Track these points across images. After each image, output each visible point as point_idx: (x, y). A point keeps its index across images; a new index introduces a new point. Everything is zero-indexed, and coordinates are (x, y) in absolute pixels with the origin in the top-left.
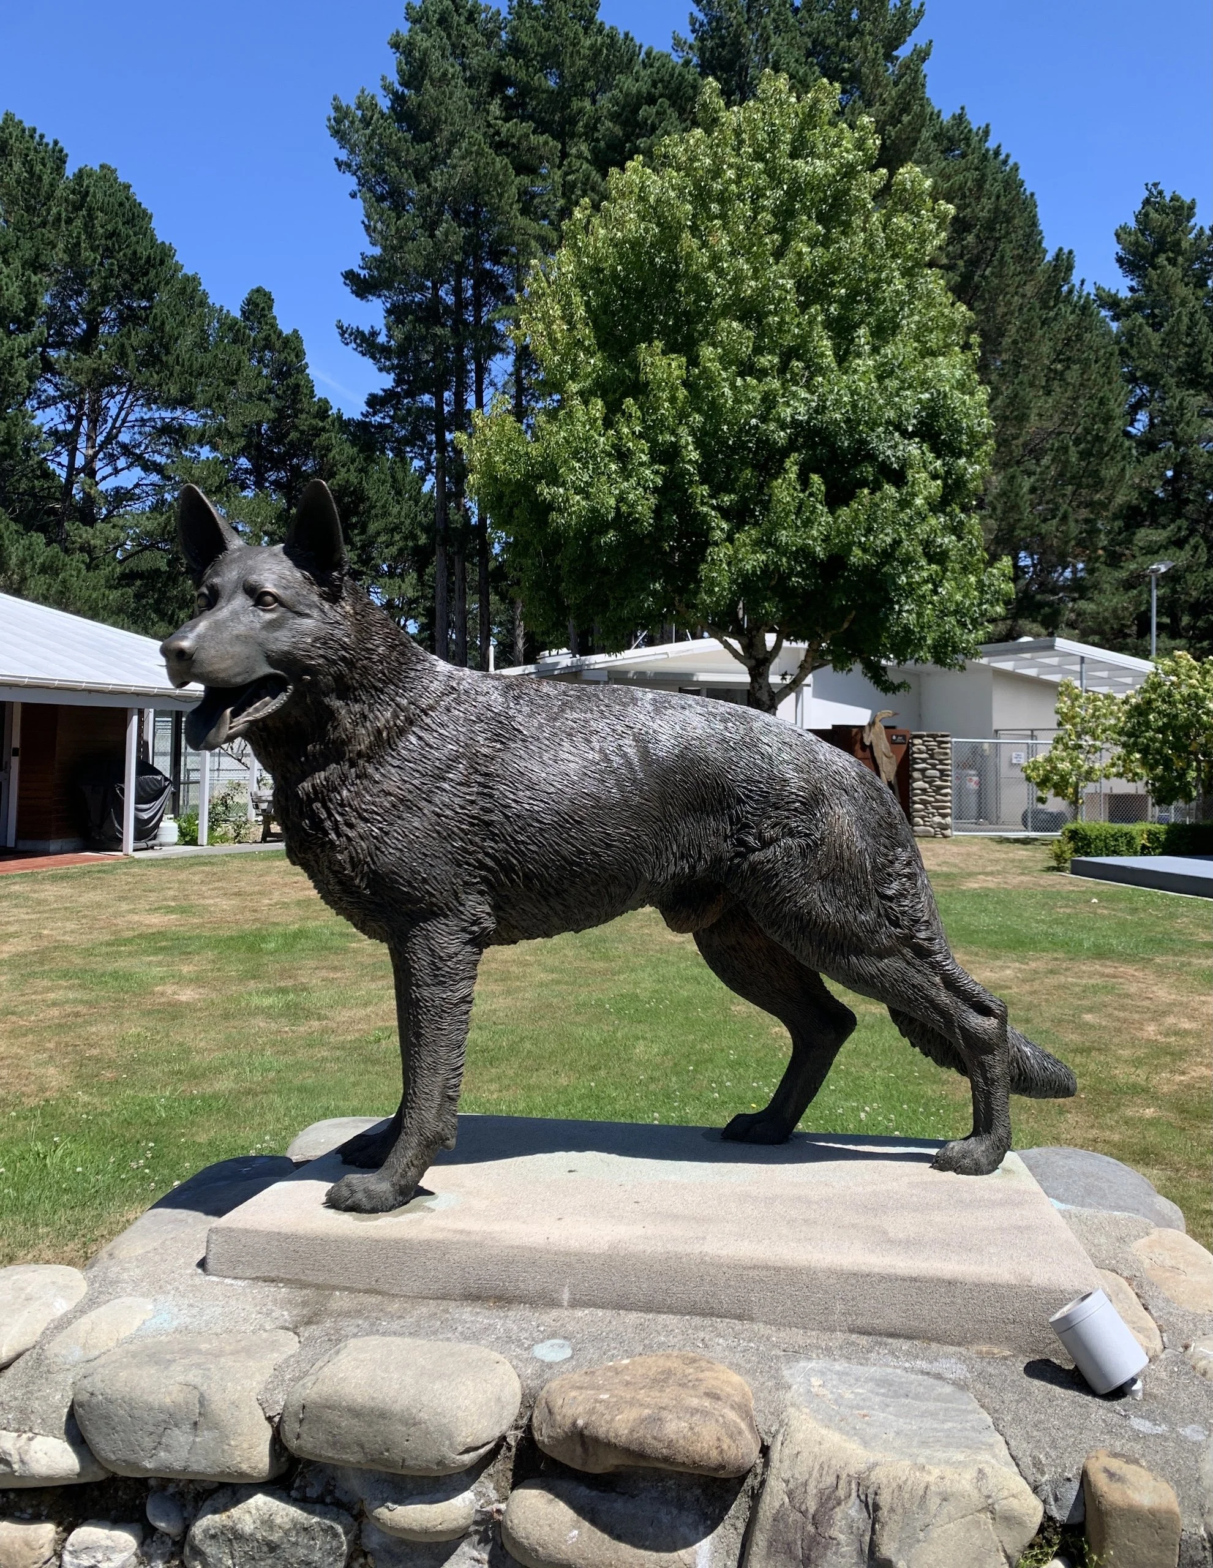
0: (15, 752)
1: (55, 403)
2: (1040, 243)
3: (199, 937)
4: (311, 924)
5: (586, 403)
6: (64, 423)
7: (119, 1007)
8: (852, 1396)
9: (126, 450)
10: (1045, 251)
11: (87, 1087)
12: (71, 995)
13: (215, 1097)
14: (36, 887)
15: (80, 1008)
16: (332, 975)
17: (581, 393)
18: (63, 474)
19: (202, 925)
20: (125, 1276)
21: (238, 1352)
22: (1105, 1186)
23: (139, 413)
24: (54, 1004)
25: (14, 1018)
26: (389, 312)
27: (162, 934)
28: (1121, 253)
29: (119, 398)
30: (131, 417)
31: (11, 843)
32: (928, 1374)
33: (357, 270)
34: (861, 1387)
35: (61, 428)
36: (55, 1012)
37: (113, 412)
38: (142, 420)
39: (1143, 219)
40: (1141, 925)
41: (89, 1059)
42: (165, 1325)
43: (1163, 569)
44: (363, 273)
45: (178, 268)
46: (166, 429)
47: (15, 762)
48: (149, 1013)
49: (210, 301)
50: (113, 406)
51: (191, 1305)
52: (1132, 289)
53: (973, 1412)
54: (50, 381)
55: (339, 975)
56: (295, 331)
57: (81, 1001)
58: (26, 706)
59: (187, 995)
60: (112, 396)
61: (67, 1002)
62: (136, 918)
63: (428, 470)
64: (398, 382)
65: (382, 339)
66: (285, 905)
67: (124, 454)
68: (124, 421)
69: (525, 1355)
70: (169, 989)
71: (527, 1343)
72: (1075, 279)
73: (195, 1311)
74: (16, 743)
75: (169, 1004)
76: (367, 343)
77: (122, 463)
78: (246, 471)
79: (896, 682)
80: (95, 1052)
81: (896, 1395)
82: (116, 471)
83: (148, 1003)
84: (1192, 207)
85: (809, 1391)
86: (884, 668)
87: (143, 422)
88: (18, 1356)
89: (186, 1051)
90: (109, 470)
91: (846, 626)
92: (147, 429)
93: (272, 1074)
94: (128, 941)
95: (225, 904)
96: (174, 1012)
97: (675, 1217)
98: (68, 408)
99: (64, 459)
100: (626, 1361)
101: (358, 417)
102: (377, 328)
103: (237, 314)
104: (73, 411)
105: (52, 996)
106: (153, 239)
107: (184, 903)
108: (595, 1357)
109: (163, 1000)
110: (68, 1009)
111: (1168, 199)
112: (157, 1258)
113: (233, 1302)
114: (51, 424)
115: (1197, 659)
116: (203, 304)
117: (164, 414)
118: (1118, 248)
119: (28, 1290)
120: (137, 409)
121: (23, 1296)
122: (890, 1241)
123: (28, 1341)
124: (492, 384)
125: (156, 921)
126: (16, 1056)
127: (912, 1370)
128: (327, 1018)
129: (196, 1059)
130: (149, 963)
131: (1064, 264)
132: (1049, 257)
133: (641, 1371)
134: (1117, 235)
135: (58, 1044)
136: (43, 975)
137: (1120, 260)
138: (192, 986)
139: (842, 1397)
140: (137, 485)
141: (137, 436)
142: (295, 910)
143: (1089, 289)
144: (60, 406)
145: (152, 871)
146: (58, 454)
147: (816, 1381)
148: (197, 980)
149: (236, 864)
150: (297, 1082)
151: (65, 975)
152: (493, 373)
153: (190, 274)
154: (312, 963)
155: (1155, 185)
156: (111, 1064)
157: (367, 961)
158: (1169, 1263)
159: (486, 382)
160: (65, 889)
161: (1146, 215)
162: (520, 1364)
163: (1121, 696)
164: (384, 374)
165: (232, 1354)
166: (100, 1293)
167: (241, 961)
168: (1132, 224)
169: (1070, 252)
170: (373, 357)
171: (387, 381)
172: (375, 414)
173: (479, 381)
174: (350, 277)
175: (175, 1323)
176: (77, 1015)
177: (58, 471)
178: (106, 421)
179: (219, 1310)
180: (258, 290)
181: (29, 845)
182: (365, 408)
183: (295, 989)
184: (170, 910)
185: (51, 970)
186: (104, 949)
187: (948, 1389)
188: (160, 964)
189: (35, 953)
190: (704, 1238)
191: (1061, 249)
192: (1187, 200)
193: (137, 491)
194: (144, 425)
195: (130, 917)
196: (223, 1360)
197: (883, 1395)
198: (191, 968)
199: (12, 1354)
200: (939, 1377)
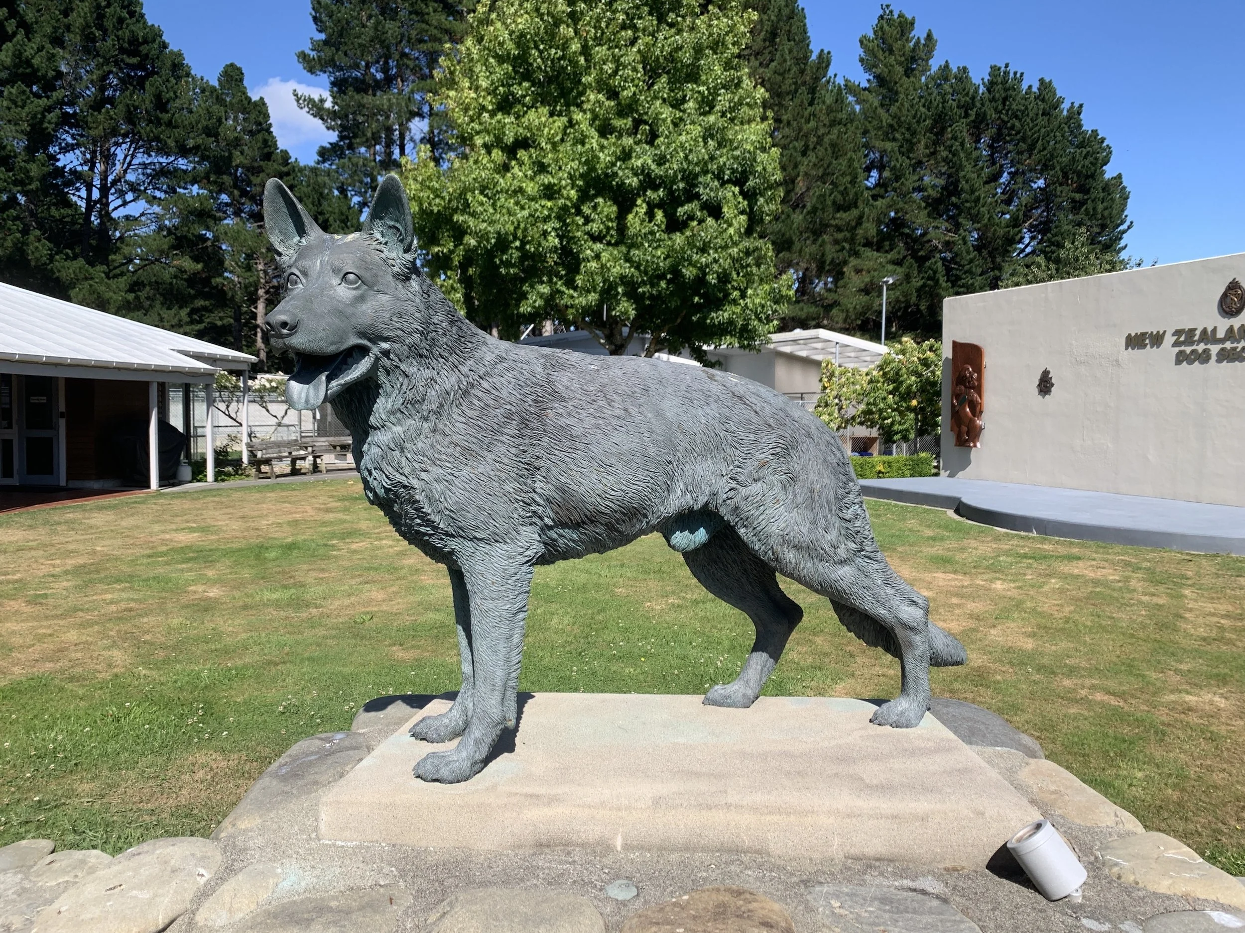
0: (62, 415)
1: (73, 150)
2: (808, 45)
3: (217, 549)
4: (300, 538)
5: (489, 153)
6: (81, 165)
7: (163, 603)
8: (867, 915)
9: (133, 187)
10: (811, 52)
11: (146, 664)
12: (124, 595)
13: (246, 667)
14: (87, 515)
15: (132, 605)
16: (321, 575)
17: (485, 146)
18: (83, 204)
19: (219, 540)
20: (251, 843)
21: (364, 908)
22: (982, 727)
23: (140, 158)
24: (112, 602)
25: (81, 614)
26: (333, 84)
27: (189, 548)
28: (863, 55)
29: (124, 146)
30: (135, 162)
31: (63, 483)
32: (915, 890)
33: (308, 51)
34: (870, 906)
35: (79, 168)
36: (113, 608)
37: (120, 156)
38: (144, 164)
39: (879, 31)
40: (884, 525)
41: (144, 642)
42: (296, 886)
43: (891, 281)
44: (313, 54)
45: (165, 46)
46: (163, 172)
47: (62, 423)
48: (187, 606)
49: (193, 72)
50: (120, 153)
51: (313, 867)
52: (869, 81)
53: (962, 922)
54: (68, 132)
55: (327, 575)
56: (262, 99)
57: (132, 599)
58: (68, 381)
59: (214, 592)
60: (117, 144)
61: (122, 600)
62: (168, 536)
63: (364, 204)
64: (341, 138)
65: (328, 104)
66: (279, 525)
67: (131, 190)
68: (130, 164)
69: (601, 895)
70: (200, 588)
71: (599, 884)
72: (831, 73)
73: (317, 872)
74: (62, 408)
75: (200, 599)
76: (317, 109)
77: (129, 196)
78: (227, 204)
79: (713, 361)
80: (148, 637)
81: (899, 912)
82: (125, 204)
83: (184, 600)
84: (912, 24)
85: (833, 913)
86: (705, 352)
87: (145, 166)
88: (172, 922)
89: (218, 635)
90: (119, 202)
91: (679, 321)
92: (149, 171)
93: (287, 649)
94: (163, 554)
95: (235, 525)
96: (206, 607)
97: (697, 775)
98: (84, 154)
99: (83, 193)
100: (686, 897)
101: (312, 164)
102: (324, 97)
103: (215, 83)
104: (88, 156)
105: (109, 596)
106: (145, 23)
107: (203, 524)
108: (658, 894)
109: (197, 596)
110: (123, 605)
111: (896, 16)
112: (275, 826)
113: (347, 862)
114: (71, 166)
115: (918, 343)
116: (188, 75)
117: (161, 160)
118: (861, 51)
119: (173, 862)
120: (139, 155)
121: (169, 869)
122: (868, 786)
123: (178, 908)
124: (412, 140)
125: (184, 538)
126: (86, 642)
127: (903, 889)
128: (322, 606)
129: (228, 640)
130: (182, 570)
131: (824, 61)
132: (814, 57)
133: (701, 906)
134: (861, 42)
135: (119, 631)
136: (101, 581)
137: (861, 60)
138: (218, 586)
139: (860, 916)
140: (142, 214)
141: (141, 177)
142: (286, 528)
143: (840, 81)
144: (77, 152)
145: (176, 502)
146: (78, 190)
147: (836, 904)
148: (219, 581)
149: (237, 495)
150: (306, 655)
151: (118, 581)
152: (413, 132)
153: (176, 50)
154: (305, 567)
155: (888, 6)
156: (163, 647)
157: (346, 563)
158: (1053, 788)
159: (407, 138)
160: (110, 516)
161: (882, 28)
162: (600, 904)
163: (865, 370)
164: (331, 132)
165: (359, 910)
166: (234, 860)
167: (252, 567)
168: (871, 35)
169: (829, 53)
170: (322, 119)
171: (333, 137)
172: (324, 162)
173: (402, 136)
174: (303, 56)
175: (303, 884)
176: (131, 610)
177: (79, 203)
178: (114, 165)
179: (338, 870)
180: (232, 65)
181: (77, 484)
182: (317, 158)
183: (295, 585)
184: (192, 530)
185: (106, 577)
186: (145, 561)
187: (935, 903)
188: (190, 570)
189: (92, 564)
190: (726, 792)
191: (822, 51)
192: (910, 17)
193: (143, 218)
194: (146, 168)
195: (162, 536)
196: (354, 917)
197: (889, 911)
198: (214, 572)
199: (167, 921)
200: (924, 892)
